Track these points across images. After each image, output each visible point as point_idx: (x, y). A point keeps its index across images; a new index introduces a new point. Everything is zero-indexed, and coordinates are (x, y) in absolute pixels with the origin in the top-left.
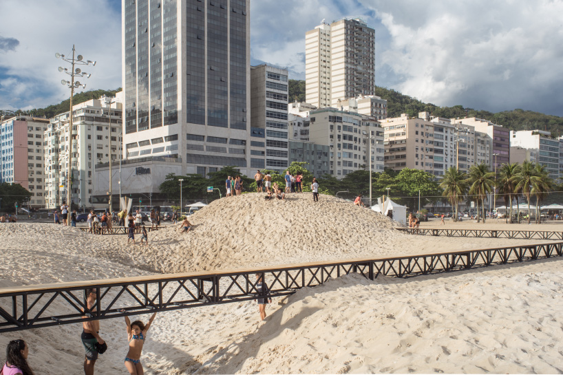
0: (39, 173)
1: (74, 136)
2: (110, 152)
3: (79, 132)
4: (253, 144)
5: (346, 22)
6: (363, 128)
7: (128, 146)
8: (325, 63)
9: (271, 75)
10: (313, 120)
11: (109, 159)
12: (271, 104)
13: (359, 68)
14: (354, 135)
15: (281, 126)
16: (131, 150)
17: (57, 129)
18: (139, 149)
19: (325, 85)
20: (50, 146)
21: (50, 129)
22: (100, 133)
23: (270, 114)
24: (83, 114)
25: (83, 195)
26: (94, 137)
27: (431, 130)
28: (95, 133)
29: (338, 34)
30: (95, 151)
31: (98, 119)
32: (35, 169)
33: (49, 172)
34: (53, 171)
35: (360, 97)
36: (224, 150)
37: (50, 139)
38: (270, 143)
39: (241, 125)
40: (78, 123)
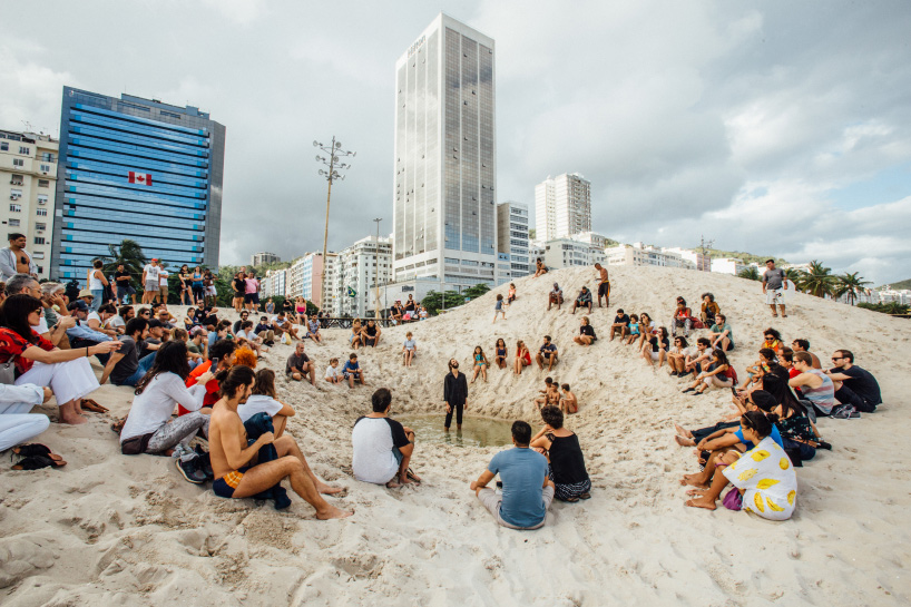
0: (330, 295)
1: (355, 264)
2: (383, 276)
3: (359, 261)
4: (500, 266)
5: (568, 176)
6: (590, 254)
7: (397, 270)
8: (551, 209)
9: (515, 210)
10: (548, 248)
11: (382, 281)
12: (515, 234)
13: (579, 212)
14: (584, 260)
15: (523, 252)
16: (399, 274)
17: (343, 260)
18: (406, 272)
19: (551, 226)
20: (338, 273)
21: (338, 260)
22: (375, 261)
23: (513, 242)
24: (362, 246)
25: (361, 311)
26: (370, 265)
27: (646, 257)
28: (371, 261)
29: (562, 184)
30: (371, 276)
31: (374, 250)
32: (327, 292)
33: (336, 293)
34: (339, 292)
35: (581, 233)
36: (475, 272)
37: (337, 268)
38: (514, 266)
39: (489, 250)
40: (358, 254)
